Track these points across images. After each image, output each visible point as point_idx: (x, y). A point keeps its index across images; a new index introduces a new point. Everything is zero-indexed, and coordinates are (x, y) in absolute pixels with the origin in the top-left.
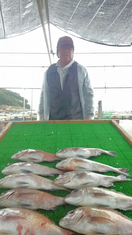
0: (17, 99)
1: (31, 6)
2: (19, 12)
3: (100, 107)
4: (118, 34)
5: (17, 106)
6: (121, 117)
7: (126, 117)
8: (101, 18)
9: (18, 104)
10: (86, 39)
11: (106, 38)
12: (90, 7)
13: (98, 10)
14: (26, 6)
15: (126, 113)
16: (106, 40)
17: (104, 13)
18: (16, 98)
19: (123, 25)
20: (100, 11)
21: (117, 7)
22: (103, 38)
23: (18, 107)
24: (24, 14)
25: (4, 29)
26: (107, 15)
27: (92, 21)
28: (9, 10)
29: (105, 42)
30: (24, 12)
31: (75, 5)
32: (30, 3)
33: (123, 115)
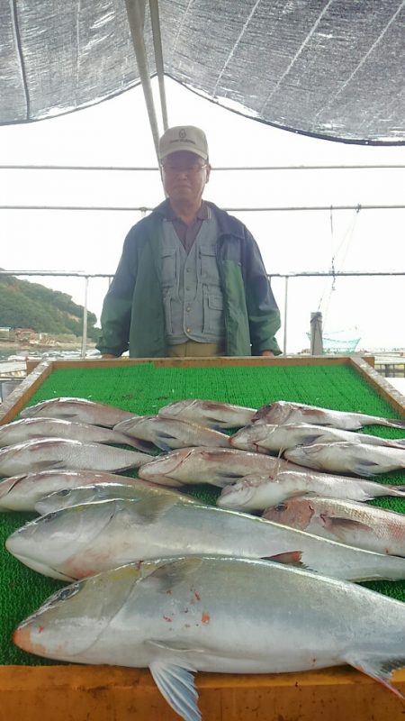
0: (61, 313)
1: (109, 23)
2: (73, 41)
3: (317, 333)
4: (374, 103)
5: (64, 332)
6: (383, 367)
7: (396, 367)
8: (323, 51)
9: (66, 326)
10: (276, 122)
11: (335, 117)
12: (290, 17)
13: (314, 29)
14: (93, 24)
15: (398, 355)
16: (334, 126)
17: (330, 36)
18: (60, 308)
19: (388, 75)
20: (317, 31)
21: (371, 18)
22: (327, 117)
23: (65, 335)
24: (88, 47)
25: (27, 91)
26: (340, 43)
27: (295, 63)
28: (42, 36)
29: (332, 129)
30: (89, 40)
31: (242, 13)
32: (104, 12)
33: (388, 362)
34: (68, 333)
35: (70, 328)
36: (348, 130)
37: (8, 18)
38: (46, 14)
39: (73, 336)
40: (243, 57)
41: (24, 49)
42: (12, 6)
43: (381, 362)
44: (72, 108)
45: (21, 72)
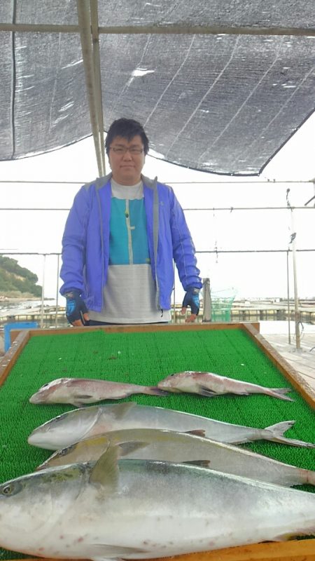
1: (71, 108)
2: (47, 119)
3: (207, 292)
4: (236, 150)
5: (11, 289)
6: (259, 312)
7: (268, 312)
8: (204, 119)
9: (13, 284)
10: (175, 162)
11: (212, 158)
12: (184, 100)
13: (198, 107)
14: (60, 109)
15: (270, 303)
16: (212, 164)
17: (208, 112)
18: (8, 270)
19: (243, 134)
20: (201, 107)
21: (231, 103)
22: (207, 159)
23: (13, 292)
24: (56, 122)
25: (14, 146)
26: (214, 115)
27: (187, 126)
28: (28, 116)
29: (210, 166)
30: (57, 118)
31: (155, 98)
32: (68, 102)
33: (262, 309)
34: (14, 290)
35: (16, 286)
36: (220, 167)
37: (9, 106)
38: (32, 104)
39: (19, 292)
40: (155, 121)
41: (15, 123)
42: (12, 100)
43: (256, 309)
44: (43, 152)
45: (12, 135)
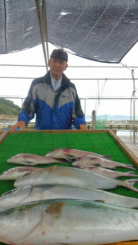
0: (10, 108)
1: (31, 29)
2: (21, 34)
3: (94, 117)
4: (108, 51)
5: (11, 114)
6: (118, 126)
7: (122, 126)
8: (93, 37)
10: (80, 56)
11: (97, 55)
12: (84, 28)
14: (27, 29)
15: (123, 122)
17: (95, 33)
18: (9, 106)
19: (112, 44)
20: (92, 31)
22: (95, 54)
25: (6, 47)
26: (98, 35)
27: (86, 40)
28: (12, 32)
29: (96, 58)
30: (25, 34)
31: (71, 26)
32: (31, 26)
33: (119, 125)
34: (12, 115)
35: (13, 113)
36: (101, 58)
37: (3, 28)
38: (14, 27)
39: (14, 116)
40: (71, 37)
41: (6, 35)
42: (4, 25)
43: (117, 125)
44: (19, 50)
45: (5, 42)
